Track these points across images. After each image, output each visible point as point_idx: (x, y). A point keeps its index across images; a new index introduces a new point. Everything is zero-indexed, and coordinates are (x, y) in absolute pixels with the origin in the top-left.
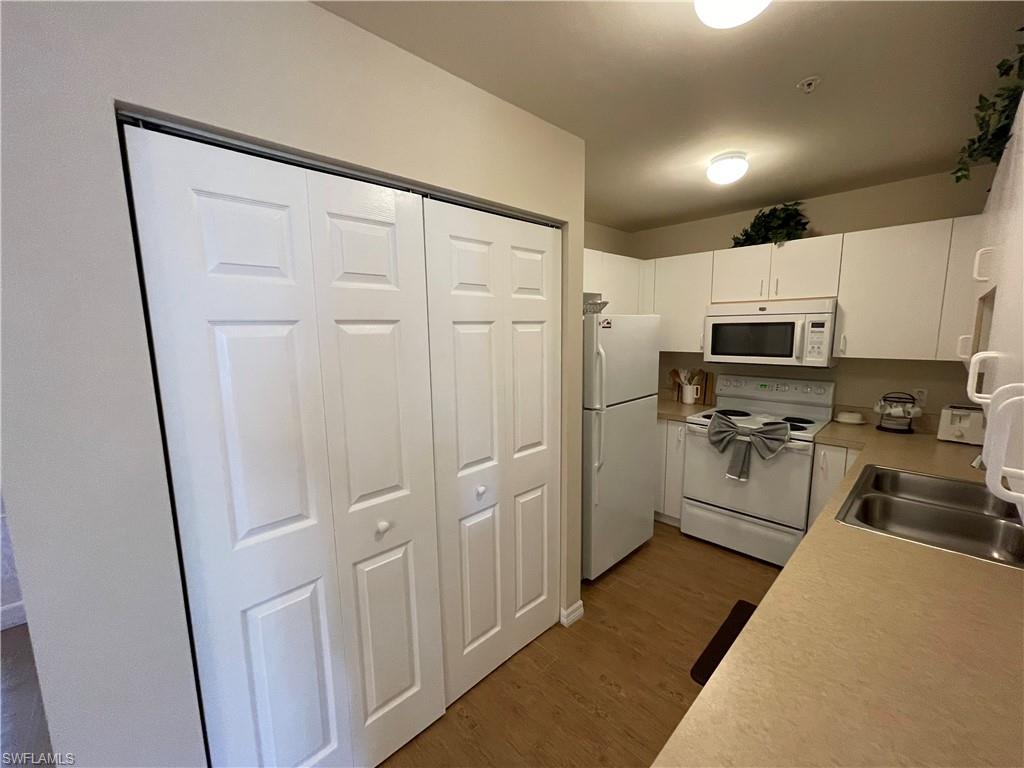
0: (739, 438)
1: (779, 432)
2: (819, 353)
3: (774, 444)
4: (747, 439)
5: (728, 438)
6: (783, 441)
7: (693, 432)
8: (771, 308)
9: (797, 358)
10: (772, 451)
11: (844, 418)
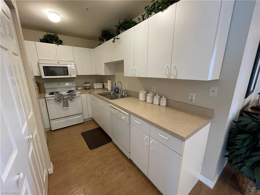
0: (64, 97)
1: (73, 93)
2: (74, 74)
3: (73, 96)
4: (67, 97)
5: (62, 98)
6: (75, 95)
7: (49, 100)
8: (61, 63)
9: (70, 75)
10: (74, 98)
11: (79, 88)
